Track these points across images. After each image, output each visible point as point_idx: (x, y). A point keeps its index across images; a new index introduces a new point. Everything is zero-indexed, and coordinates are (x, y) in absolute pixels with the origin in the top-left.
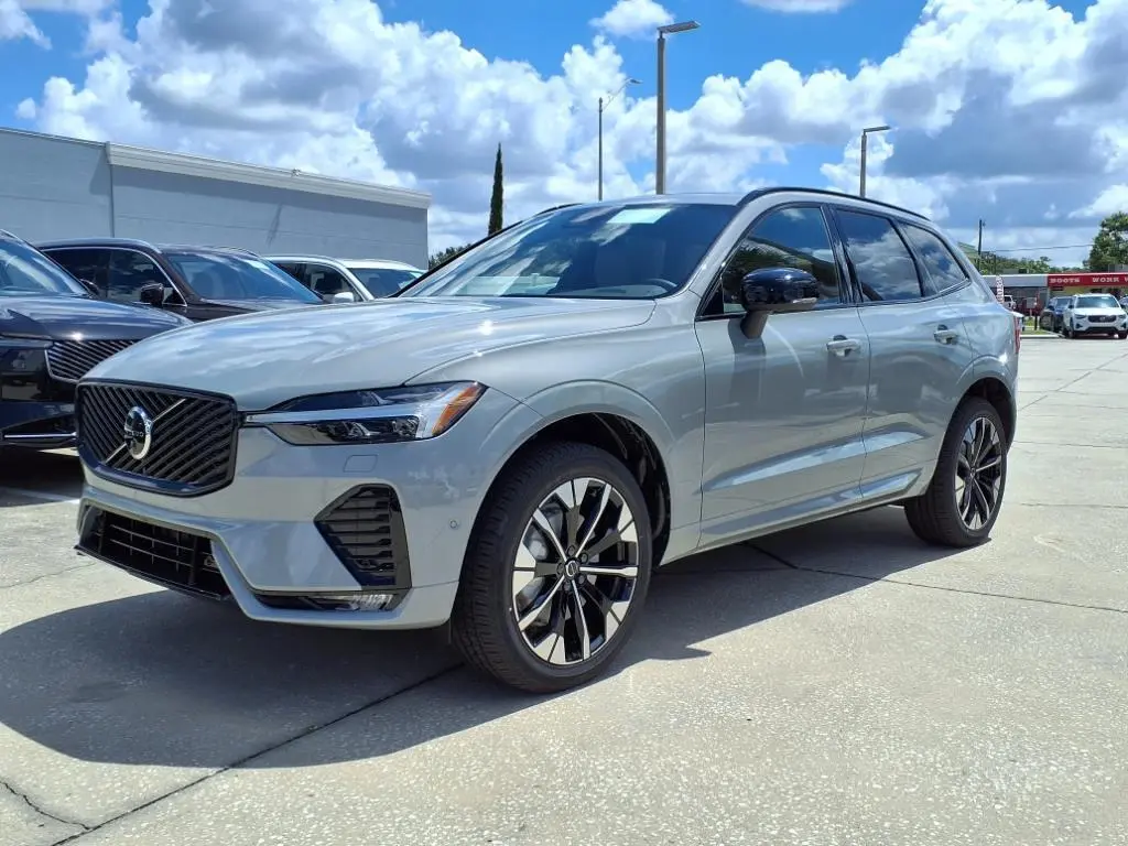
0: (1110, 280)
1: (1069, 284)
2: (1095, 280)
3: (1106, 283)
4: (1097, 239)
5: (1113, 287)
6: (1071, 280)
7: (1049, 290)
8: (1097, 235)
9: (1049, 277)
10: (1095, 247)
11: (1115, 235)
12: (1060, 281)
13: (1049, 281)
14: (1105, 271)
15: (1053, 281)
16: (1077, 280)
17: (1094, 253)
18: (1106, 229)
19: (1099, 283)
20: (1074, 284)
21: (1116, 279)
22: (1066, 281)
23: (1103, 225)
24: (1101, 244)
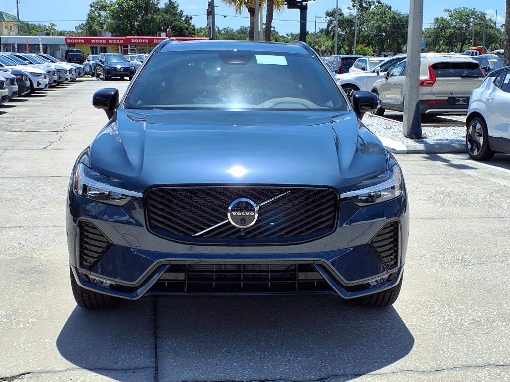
0: (101, 41)
1: (78, 43)
2: (93, 41)
3: (99, 44)
4: (89, 15)
5: (103, 46)
6: (79, 41)
7: (66, 46)
8: (89, 12)
9: (66, 39)
10: (87, 20)
11: (98, 13)
12: (72, 41)
13: (66, 41)
14: (97, 36)
15: (69, 41)
16: (83, 41)
18: (93, 9)
19: (95, 43)
20: (81, 43)
21: (104, 41)
22: (76, 41)
23: (91, 6)
24: (91, 19)
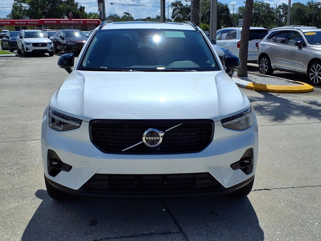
2: (16, 23)
3: (21, 24)
8: (13, 4)
11: (20, 4)
14: (20, 19)
17: (13, 11)
19: (18, 24)
20: (8, 24)
21: (25, 23)
22: (4, 23)
24: (15, 8)
